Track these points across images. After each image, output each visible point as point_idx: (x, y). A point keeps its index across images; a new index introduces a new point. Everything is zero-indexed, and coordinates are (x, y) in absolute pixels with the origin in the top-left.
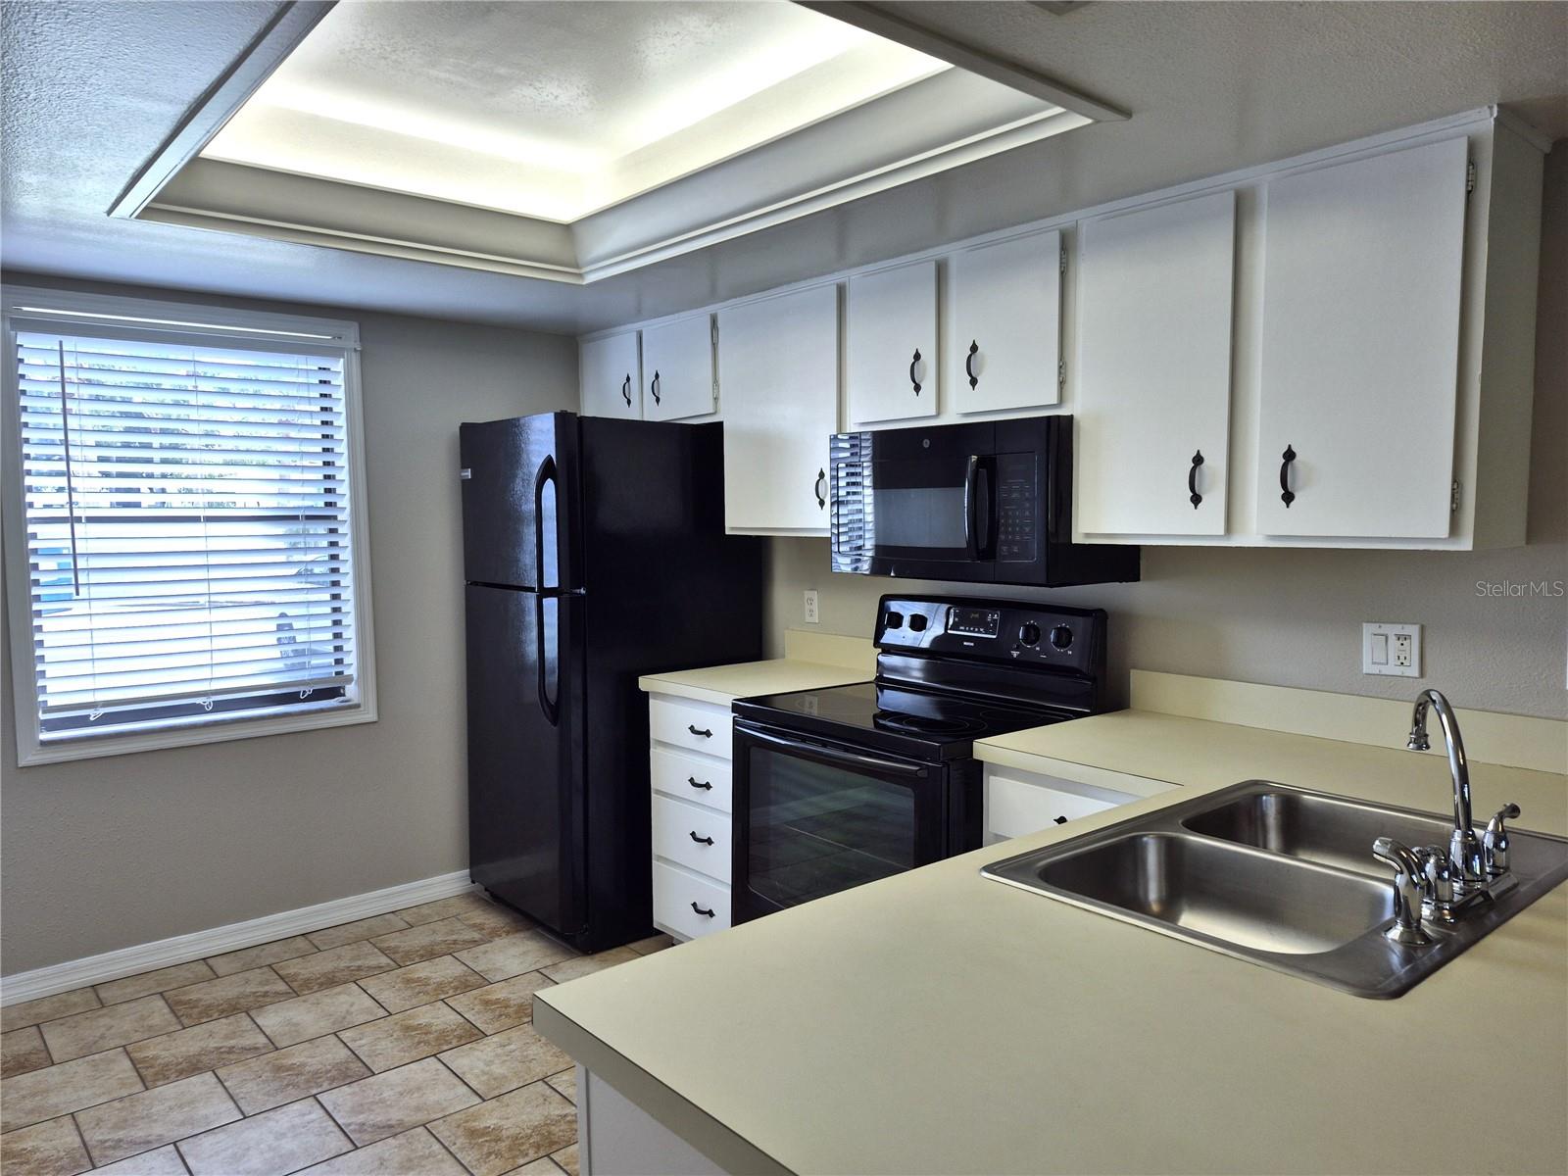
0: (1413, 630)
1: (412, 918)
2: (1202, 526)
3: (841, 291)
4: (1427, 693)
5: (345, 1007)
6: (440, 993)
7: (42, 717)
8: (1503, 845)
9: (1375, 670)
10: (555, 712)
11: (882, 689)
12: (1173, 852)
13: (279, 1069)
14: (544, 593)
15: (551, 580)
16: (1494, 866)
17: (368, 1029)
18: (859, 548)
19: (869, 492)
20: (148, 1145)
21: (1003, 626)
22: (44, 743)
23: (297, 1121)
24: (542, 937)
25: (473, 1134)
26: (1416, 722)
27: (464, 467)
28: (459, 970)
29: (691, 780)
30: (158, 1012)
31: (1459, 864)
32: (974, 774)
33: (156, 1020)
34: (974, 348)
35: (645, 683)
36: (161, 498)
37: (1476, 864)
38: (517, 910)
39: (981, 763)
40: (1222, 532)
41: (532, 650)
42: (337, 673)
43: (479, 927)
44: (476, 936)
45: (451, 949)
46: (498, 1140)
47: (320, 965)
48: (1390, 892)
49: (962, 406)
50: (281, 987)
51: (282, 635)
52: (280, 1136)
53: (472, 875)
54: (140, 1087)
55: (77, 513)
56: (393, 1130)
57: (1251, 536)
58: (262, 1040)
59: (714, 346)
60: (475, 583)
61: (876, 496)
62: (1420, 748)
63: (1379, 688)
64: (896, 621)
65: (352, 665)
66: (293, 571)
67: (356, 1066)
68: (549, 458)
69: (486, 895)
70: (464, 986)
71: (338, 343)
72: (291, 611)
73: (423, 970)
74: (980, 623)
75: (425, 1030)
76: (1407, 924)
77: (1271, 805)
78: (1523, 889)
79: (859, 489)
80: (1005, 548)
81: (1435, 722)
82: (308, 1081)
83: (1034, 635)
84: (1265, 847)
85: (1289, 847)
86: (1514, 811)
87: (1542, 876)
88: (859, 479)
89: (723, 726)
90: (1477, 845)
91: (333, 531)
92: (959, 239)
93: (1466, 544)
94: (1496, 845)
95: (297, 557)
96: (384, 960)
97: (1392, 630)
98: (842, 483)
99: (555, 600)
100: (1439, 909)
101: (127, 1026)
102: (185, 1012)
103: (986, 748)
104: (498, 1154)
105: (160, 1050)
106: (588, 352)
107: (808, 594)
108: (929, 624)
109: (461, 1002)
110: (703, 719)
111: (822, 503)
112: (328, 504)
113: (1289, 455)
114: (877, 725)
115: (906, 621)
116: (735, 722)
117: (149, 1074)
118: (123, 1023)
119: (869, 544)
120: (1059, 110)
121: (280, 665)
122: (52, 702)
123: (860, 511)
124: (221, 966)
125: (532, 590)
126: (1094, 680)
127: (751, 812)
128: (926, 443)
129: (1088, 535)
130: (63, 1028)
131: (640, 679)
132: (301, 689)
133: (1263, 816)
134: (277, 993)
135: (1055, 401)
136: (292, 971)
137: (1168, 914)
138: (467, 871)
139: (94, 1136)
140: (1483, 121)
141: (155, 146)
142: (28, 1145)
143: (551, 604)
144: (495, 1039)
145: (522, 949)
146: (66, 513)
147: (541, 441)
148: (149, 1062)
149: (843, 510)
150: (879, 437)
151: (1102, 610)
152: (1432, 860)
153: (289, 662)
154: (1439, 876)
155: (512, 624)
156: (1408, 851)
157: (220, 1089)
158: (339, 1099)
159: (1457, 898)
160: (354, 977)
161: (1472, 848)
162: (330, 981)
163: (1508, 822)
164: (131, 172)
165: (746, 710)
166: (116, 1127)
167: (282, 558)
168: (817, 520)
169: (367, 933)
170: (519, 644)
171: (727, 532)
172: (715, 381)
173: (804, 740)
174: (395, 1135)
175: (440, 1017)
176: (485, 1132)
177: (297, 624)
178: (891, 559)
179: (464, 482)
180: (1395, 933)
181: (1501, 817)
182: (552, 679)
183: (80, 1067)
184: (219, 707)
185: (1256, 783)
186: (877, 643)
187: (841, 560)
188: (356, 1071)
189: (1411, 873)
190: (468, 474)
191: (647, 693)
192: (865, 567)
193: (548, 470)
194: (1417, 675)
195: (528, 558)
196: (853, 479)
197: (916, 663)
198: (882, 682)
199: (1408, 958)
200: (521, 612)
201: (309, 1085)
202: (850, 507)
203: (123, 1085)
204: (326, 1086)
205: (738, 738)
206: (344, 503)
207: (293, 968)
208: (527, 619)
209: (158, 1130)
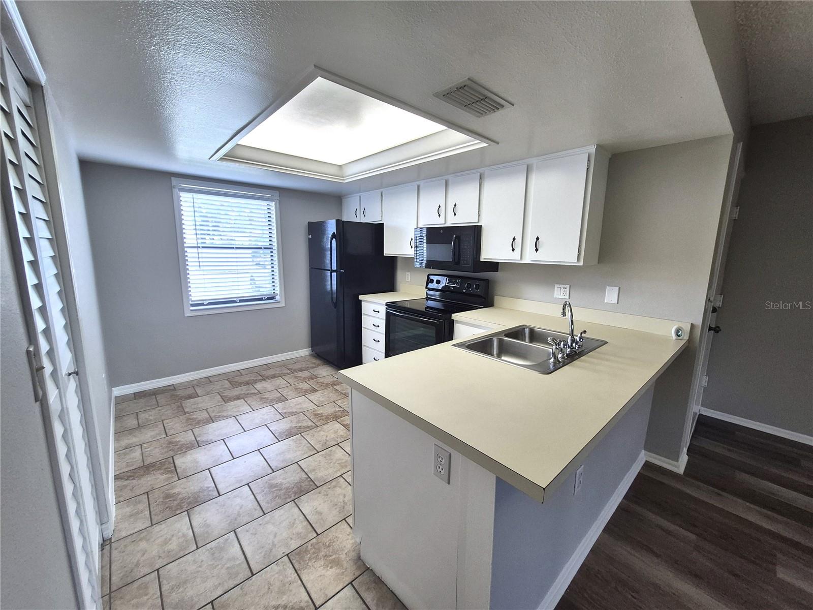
0: (568, 286)
1: (296, 361)
2: (514, 257)
3: (418, 187)
4: (566, 302)
5: (278, 383)
6: (305, 380)
7: (191, 303)
8: (581, 340)
9: (557, 297)
10: (336, 305)
11: (427, 300)
12: (501, 342)
13: (262, 398)
14: (332, 271)
15: (334, 268)
16: (579, 345)
17: (285, 389)
18: (422, 260)
19: (425, 244)
20: (227, 417)
21: (462, 284)
22: (192, 310)
23: (268, 411)
24: (332, 366)
25: (315, 415)
26: (563, 309)
27: (309, 234)
28: (309, 374)
29: (374, 325)
30: (227, 383)
31: (570, 344)
32: (452, 323)
33: (227, 386)
34: (455, 205)
35: (361, 297)
36: (212, 241)
37: (574, 344)
38: (325, 359)
39: (453, 320)
40: (519, 259)
41: (329, 287)
42: (274, 293)
43: (314, 363)
44: (314, 366)
45: (307, 369)
46: (322, 416)
47: (271, 372)
48: (551, 350)
49: (451, 221)
50: (260, 378)
51: (252, 282)
52: (264, 415)
53: (312, 349)
54: (223, 403)
55: (199, 245)
56: (293, 414)
57: (527, 260)
58: (257, 391)
59: (382, 201)
60: (312, 268)
61: (427, 246)
62: (564, 316)
63: (556, 301)
64: (432, 281)
65: (278, 291)
66: (255, 263)
67: (283, 398)
68: (334, 232)
69: (316, 355)
70: (311, 378)
71: (273, 198)
72: (254, 275)
73: (300, 374)
74: (455, 283)
75: (301, 389)
76: (555, 358)
77: (527, 331)
78: (585, 351)
79: (422, 243)
80: (462, 262)
81: (567, 310)
82: (270, 402)
83: (469, 286)
84: (525, 341)
85: (531, 341)
86: (585, 332)
87: (591, 348)
88: (422, 240)
89: (383, 310)
90: (574, 340)
91: (272, 252)
92: (451, 174)
93: (581, 264)
94: (580, 340)
95: (255, 259)
96: (289, 371)
97: (563, 286)
98: (418, 241)
99: (335, 273)
100: (563, 355)
101: (218, 388)
102: (234, 384)
103: (455, 316)
104: (323, 420)
105: (228, 393)
106: (345, 201)
107: (407, 273)
108: (441, 283)
109: (311, 382)
110: (377, 308)
111: (412, 247)
112: (270, 244)
113: (538, 239)
114: (426, 310)
115: (435, 281)
116: (386, 309)
117: (226, 400)
118: (217, 386)
119: (425, 259)
120: (478, 141)
121: (251, 291)
122: (193, 299)
123: (423, 249)
124: (243, 372)
125: (329, 270)
126: (485, 298)
127: (391, 335)
128: (442, 231)
129: (484, 259)
130: (201, 388)
131: (359, 296)
132: (264, 297)
133: (525, 334)
134: (259, 380)
135: (477, 221)
136: (263, 374)
137: (499, 356)
138: (310, 349)
139: (212, 415)
140: (592, 149)
141: (226, 141)
142: (195, 417)
143: (334, 274)
144: (321, 391)
145: (326, 369)
146: (196, 245)
147: (331, 228)
148: (226, 397)
149: (418, 249)
150: (428, 229)
151: (488, 280)
152: (562, 343)
153: (254, 290)
154: (564, 347)
155: (323, 279)
156: (556, 340)
157: (246, 403)
158: (279, 406)
159: (568, 353)
160: (281, 375)
161: (573, 341)
162: (274, 377)
163: (583, 335)
164: (217, 148)
165: (389, 305)
166: (218, 413)
167: (251, 260)
168: (410, 252)
169: (283, 364)
170: (325, 285)
171: (385, 255)
172: (382, 211)
173: (405, 314)
174: (295, 415)
175: (305, 386)
176: (319, 414)
177: (256, 279)
178: (430, 264)
179: (309, 239)
180: (552, 360)
181: (581, 334)
182: (334, 296)
183: (206, 398)
184: (241, 301)
185: (524, 325)
186: (426, 288)
187: (417, 263)
188: (283, 399)
189: (556, 346)
190: (310, 236)
191: (361, 300)
192: (424, 266)
193: (334, 236)
194: (568, 298)
195: (328, 262)
196: (420, 240)
197: (437, 293)
198: (427, 299)
199: (554, 366)
200: (325, 276)
201: (271, 402)
202: (420, 248)
203: (219, 402)
204: (275, 403)
205: (387, 313)
206: (275, 244)
207: (264, 373)
208: (327, 278)
209: (230, 413)
